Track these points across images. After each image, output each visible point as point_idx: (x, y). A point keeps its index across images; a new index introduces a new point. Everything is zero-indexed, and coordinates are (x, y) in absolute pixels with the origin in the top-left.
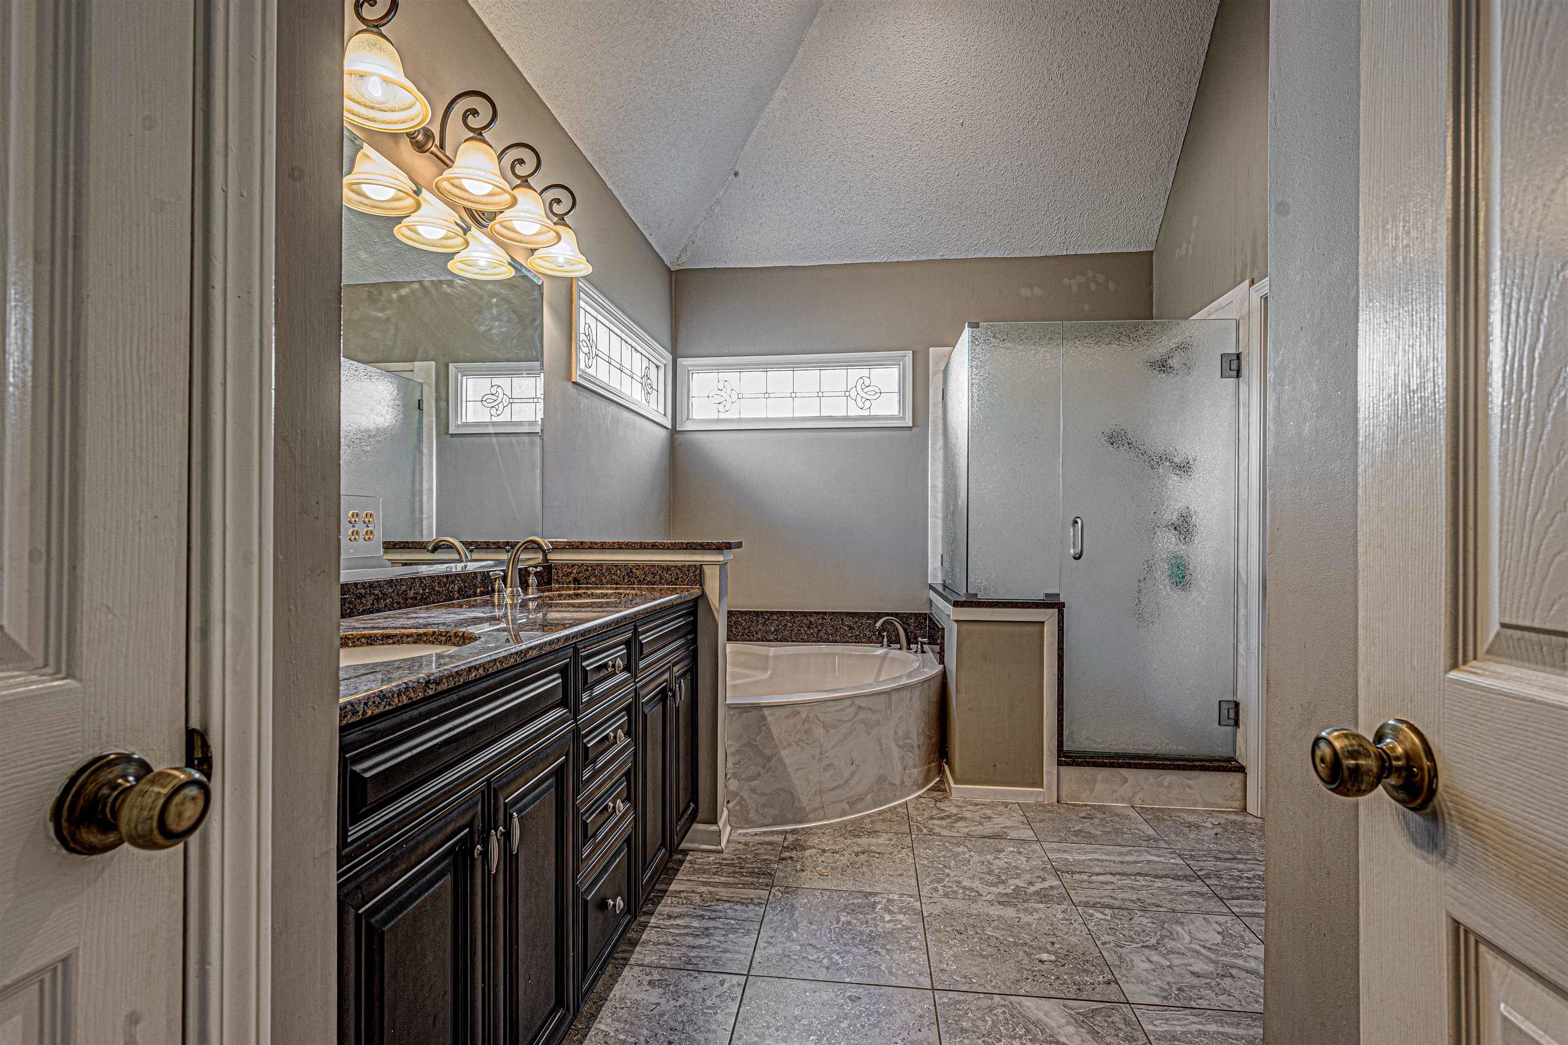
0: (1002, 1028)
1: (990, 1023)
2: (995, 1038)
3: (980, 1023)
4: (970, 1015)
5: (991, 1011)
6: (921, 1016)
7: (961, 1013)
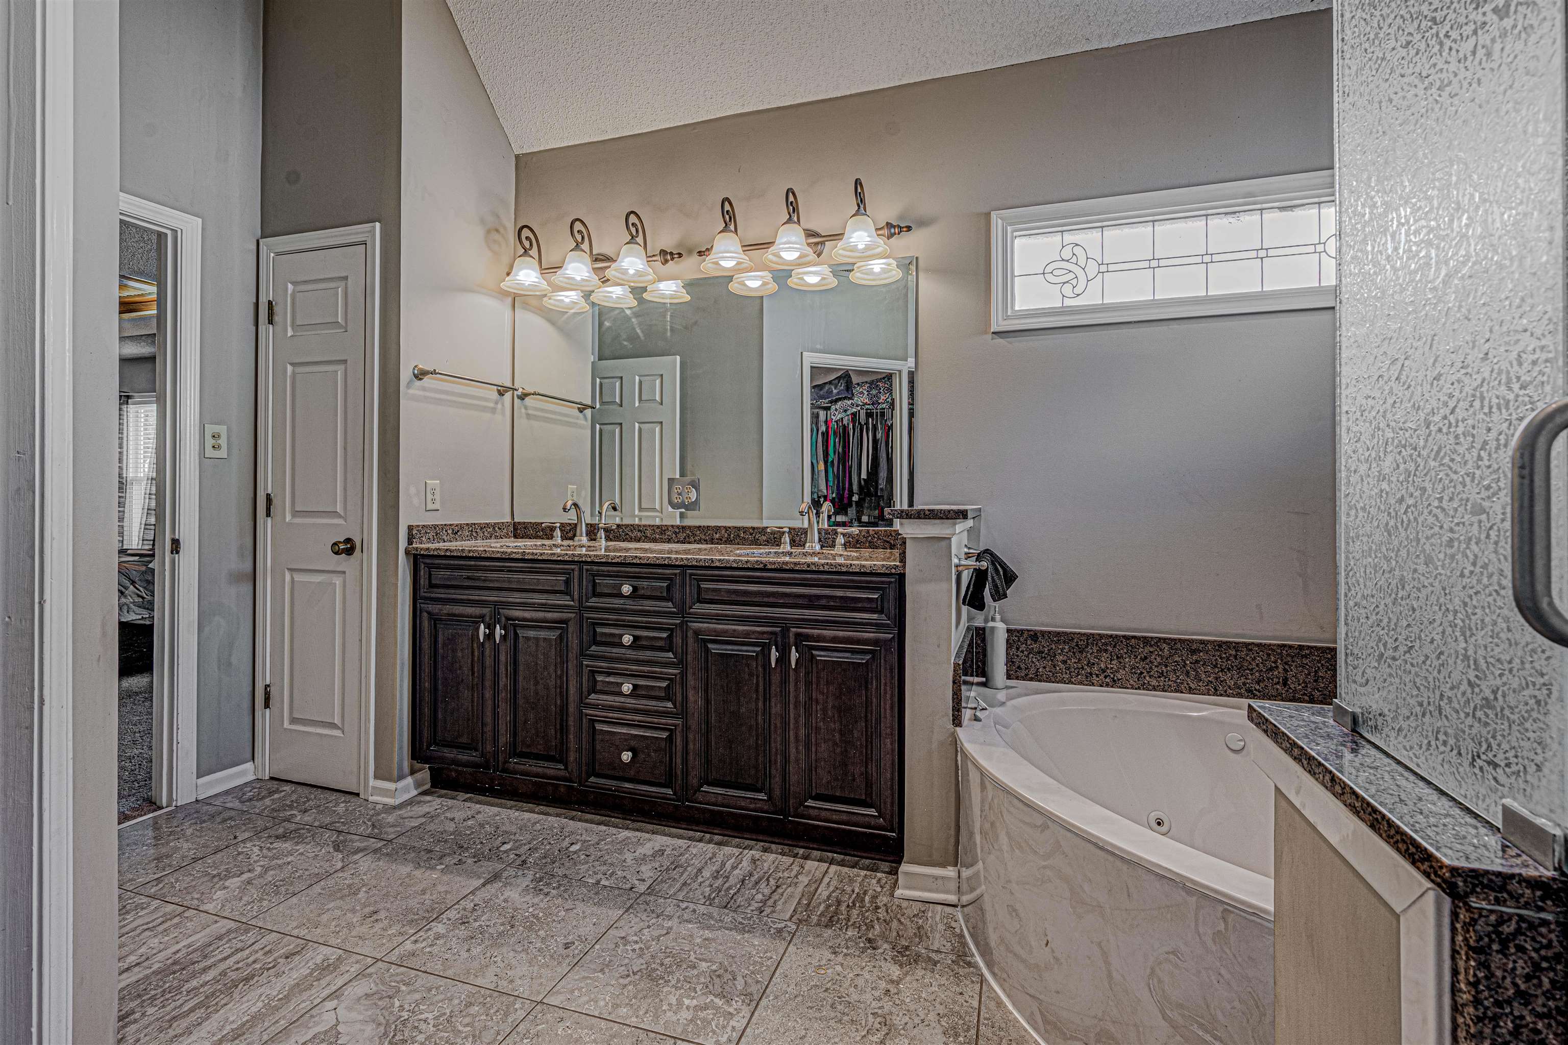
0: (446, 1035)
1: (460, 1028)
2: (441, 1024)
3: (467, 1020)
4: (483, 1017)
5: (474, 1036)
6: (512, 981)
7: (492, 1011)
